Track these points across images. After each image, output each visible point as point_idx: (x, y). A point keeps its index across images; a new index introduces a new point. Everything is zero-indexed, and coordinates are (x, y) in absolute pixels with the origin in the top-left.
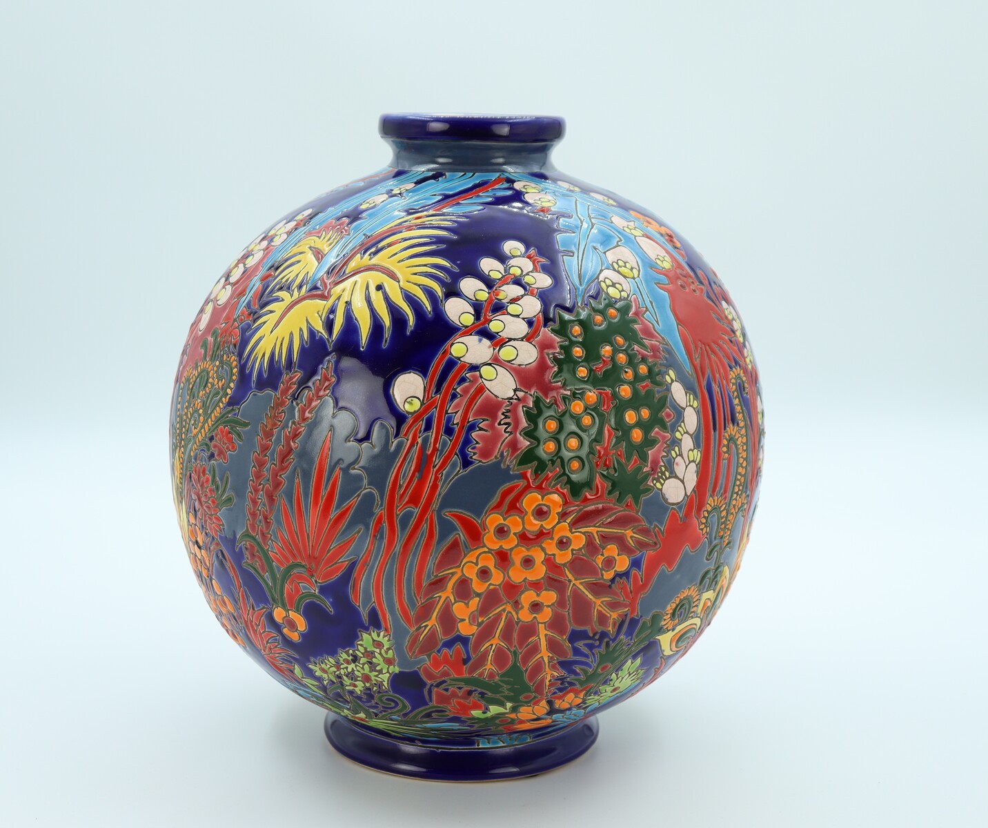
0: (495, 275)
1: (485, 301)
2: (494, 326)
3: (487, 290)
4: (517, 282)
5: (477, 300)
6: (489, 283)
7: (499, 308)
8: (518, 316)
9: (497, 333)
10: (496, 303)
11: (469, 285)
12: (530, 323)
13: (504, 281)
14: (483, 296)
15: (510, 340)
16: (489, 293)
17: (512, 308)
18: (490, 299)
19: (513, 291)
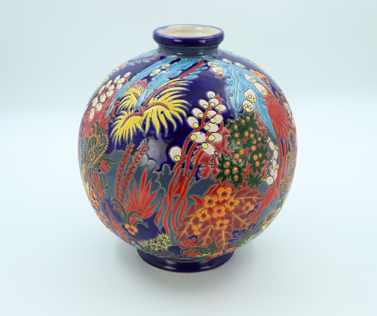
0: (205, 107)
1: (202, 118)
2: (206, 128)
3: (203, 113)
4: (213, 109)
5: (199, 117)
6: (203, 110)
7: (207, 120)
8: (214, 123)
9: (207, 130)
10: (206, 118)
11: (196, 111)
12: (219, 125)
13: (209, 109)
14: (201, 116)
15: (212, 133)
16: (203, 114)
17: (212, 120)
18: (204, 117)
19: (212, 113)
